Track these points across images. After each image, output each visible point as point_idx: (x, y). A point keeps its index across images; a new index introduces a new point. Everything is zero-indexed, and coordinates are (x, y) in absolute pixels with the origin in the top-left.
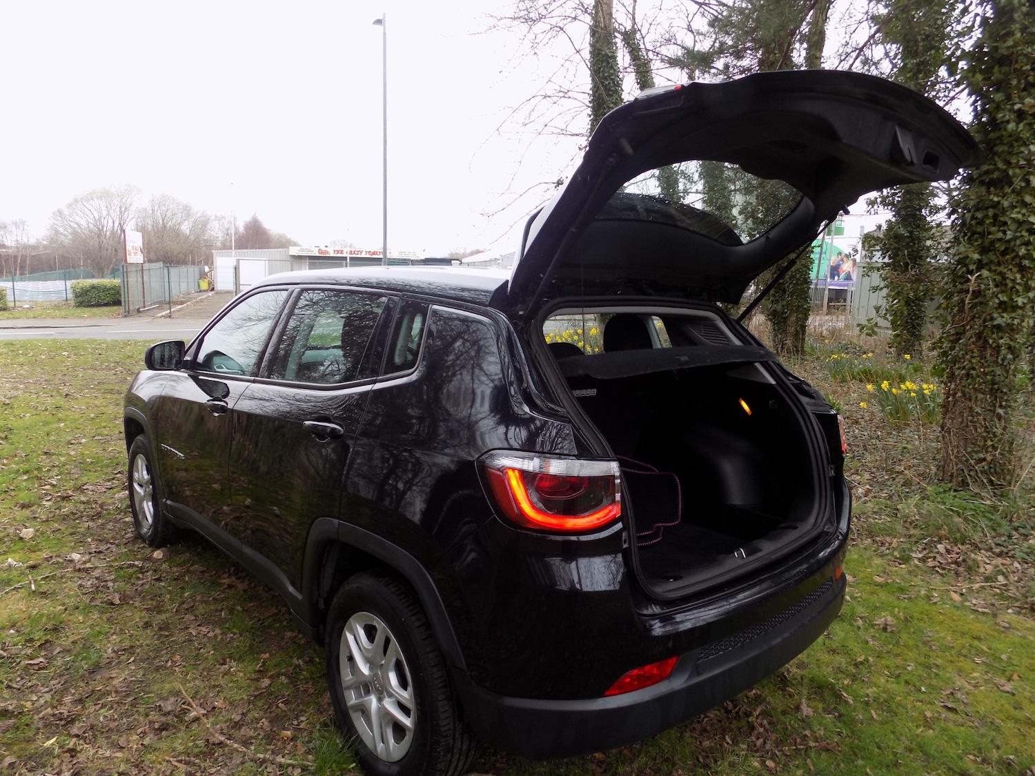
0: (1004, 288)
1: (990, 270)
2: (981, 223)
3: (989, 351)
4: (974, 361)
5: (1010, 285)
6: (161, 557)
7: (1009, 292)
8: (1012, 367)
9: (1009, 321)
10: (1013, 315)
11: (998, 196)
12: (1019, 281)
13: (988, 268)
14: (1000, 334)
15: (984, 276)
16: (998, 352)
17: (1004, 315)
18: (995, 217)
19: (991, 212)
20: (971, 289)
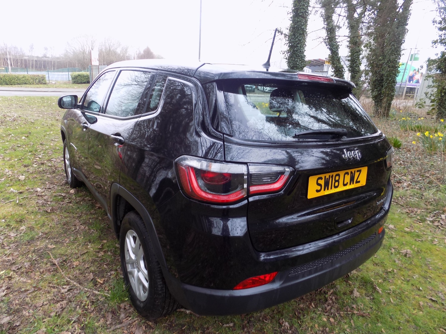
6: (73, 192)
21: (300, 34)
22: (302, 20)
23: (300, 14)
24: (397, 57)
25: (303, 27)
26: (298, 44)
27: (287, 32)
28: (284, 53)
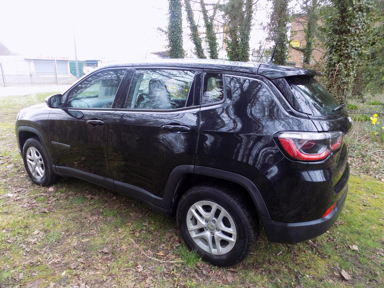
0: (346, 69)
1: (342, 63)
2: (340, 46)
3: (340, 91)
4: (336, 94)
5: (348, 68)
6: (53, 190)
7: (348, 70)
8: (347, 96)
9: (348, 80)
10: (348, 78)
11: (346, 36)
12: (351, 67)
13: (341, 62)
14: (344, 85)
15: (341, 65)
16: (343, 91)
17: (346, 78)
18: (345, 44)
19: (343, 42)
20: (337, 69)
21: (178, 32)
22: (178, 20)
23: (177, 15)
24: (247, 49)
25: (179, 26)
26: (178, 40)
27: (166, 30)
28: (166, 47)
